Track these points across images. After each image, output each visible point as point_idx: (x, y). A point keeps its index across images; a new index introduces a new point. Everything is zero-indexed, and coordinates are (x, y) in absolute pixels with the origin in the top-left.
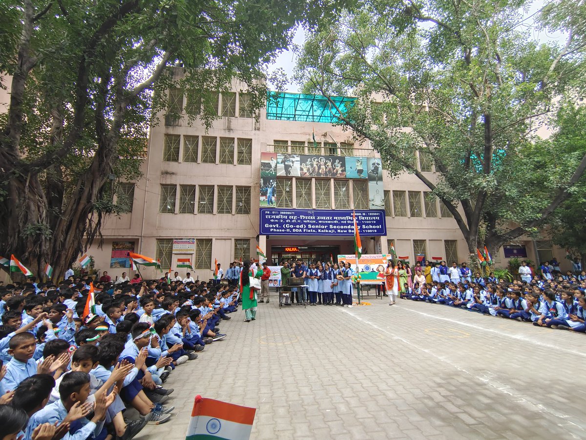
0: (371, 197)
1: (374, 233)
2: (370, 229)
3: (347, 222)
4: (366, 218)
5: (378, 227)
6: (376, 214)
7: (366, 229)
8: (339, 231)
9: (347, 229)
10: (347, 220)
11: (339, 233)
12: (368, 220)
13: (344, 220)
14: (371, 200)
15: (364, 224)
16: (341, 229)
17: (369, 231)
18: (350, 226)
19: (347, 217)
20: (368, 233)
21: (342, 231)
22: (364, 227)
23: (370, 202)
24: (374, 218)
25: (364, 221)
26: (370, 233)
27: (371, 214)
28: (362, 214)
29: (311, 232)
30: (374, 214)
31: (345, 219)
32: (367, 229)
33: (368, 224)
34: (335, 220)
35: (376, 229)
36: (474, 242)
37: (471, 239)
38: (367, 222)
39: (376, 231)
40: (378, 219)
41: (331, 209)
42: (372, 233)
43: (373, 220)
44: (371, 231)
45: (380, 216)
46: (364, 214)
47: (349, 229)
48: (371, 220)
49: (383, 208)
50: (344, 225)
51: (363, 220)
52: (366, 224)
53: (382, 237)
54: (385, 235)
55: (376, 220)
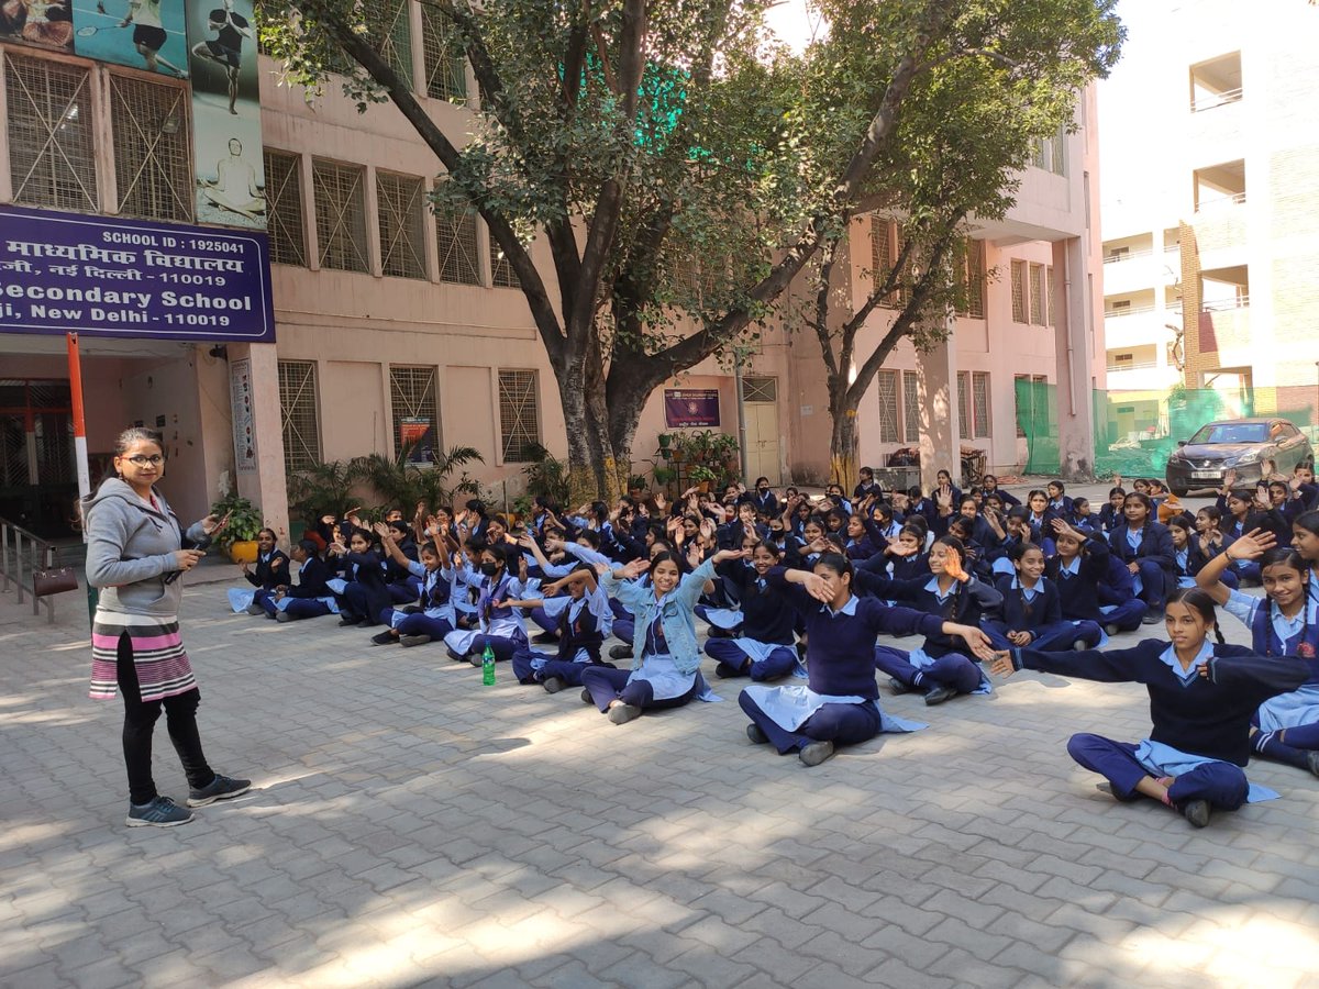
0: (203, 166)
1: (219, 328)
2: (196, 311)
3: (81, 271)
4: (178, 259)
5: (235, 304)
6: (225, 247)
7: (178, 309)
8: (35, 310)
9: (85, 306)
10: (81, 264)
11: (38, 320)
12: (193, 272)
13: (65, 262)
14: (204, 181)
15: (170, 286)
16: (49, 304)
17: (192, 319)
18: (97, 291)
19: (82, 248)
20: (186, 326)
21: (54, 314)
22: (169, 298)
23: (199, 192)
24: (220, 262)
25: (169, 271)
26: (198, 327)
27: (202, 245)
28: (159, 240)
30: (219, 247)
31: (71, 256)
32: (186, 311)
33: (191, 290)
34: (17, 255)
35: (227, 311)
36: (576, 376)
37: (568, 368)
38: (186, 279)
39: (225, 321)
40: (239, 269)
42: (209, 327)
43: (215, 273)
44: (203, 320)
45: (248, 257)
46: (170, 242)
47: (95, 305)
48: (204, 273)
49: (260, 224)
50: (65, 282)
51: (163, 269)
52: (181, 290)
53: (254, 347)
54: (270, 338)
55: (226, 274)
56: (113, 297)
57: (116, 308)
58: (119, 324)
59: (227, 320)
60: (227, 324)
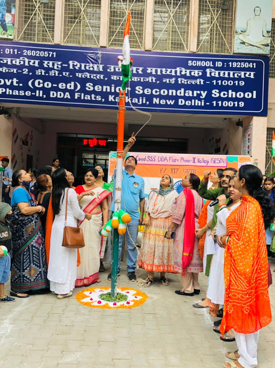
0: (239, 24)
1: (238, 108)
2: (228, 99)
3: (176, 81)
4: (222, 73)
5: (248, 95)
6: (247, 65)
7: (219, 99)
8: (156, 101)
9: (176, 98)
10: (177, 77)
11: (156, 105)
12: (228, 79)
13: (170, 77)
14: (239, 31)
15: (217, 87)
16: (161, 97)
17: (226, 104)
18: (183, 90)
19: (178, 69)
20: (222, 107)
21: (163, 102)
22: (215, 93)
23: (236, 36)
24: (243, 73)
25: (217, 79)
26: (228, 108)
27: (235, 65)
28: (214, 64)
29: (91, 101)
30: (243, 65)
31: (173, 74)
32: (223, 100)
33: (226, 88)
34: (151, 74)
35: (243, 99)
38: (225, 83)
39: (242, 104)
40: (252, 76)
41: (143, 50)
42: (234, 108)
43: (240, 79)
44: (230, 104)
45: (258, 70)
46: (219, 64)
47: (181, 97)
48: (234, 79)
49: (266, 51)
50: (169, 87)
51: (214, 78)
52: (222, 88)
53: (255, 119)
54: (264, 114)
55: (246, 79)
56: (189, 93)
57: (190, 99)
58: (191, 107)
59: (243, 103)
60: (243, 106)
